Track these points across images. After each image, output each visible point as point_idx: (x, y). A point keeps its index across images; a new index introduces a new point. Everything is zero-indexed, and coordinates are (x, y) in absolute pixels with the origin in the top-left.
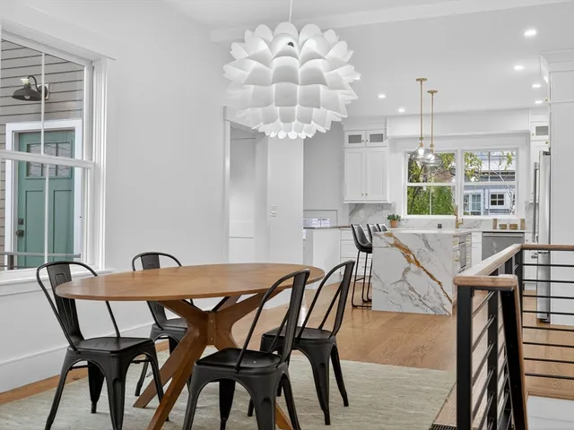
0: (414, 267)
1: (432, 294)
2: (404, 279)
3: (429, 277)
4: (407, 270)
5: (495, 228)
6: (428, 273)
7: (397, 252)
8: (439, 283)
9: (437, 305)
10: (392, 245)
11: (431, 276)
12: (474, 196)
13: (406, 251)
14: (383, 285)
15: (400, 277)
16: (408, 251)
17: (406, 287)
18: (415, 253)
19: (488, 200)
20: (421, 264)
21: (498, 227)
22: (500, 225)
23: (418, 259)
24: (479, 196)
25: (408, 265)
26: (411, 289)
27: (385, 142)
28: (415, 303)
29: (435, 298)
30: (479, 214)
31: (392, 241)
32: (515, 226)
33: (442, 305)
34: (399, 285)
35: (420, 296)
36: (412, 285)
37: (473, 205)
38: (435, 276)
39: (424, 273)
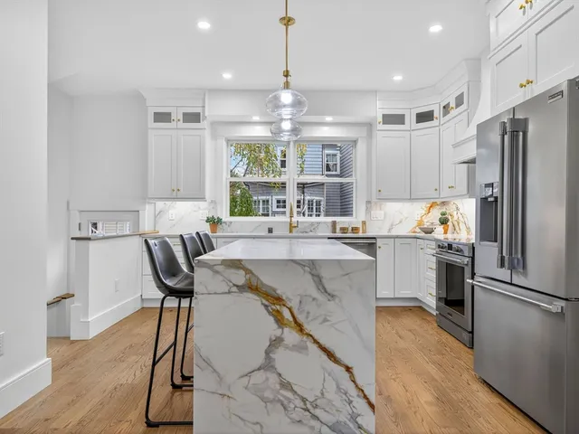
0: (291, 336)
1: (331, 394)
2: (268, 365)
3: (324, 357)
4: (276, 343)
5: (334, 231)
6: (324, 349)
7: (253, 303)
8: (348, 369)
9: (343, 418)
10: (241, 288)
11: (330, 355)
12: (264, 201)
13: (273, 300)
14: (220, 379)
15: (259, 359)
16: (279, 300)
17: (273, 379)
18: (294, 304)
19: (275, 204)
20: (308, 327)
21: (338, 230)
22: (341, 229)
23: (301, 318)
24: (268, 201)
25: (278, 332)
26: (286, 385)
27: (204, 124)
28: (295, 416)
29: (338, 401)
30: (268, 215)
31: (239, 277)
32: (355, 230)
33: (354, 417)
34: (259, 377)
35: (304, 400)
36: (288, 377)
37: (263, 208)
38: (338, 355)
39: (313, 347)
